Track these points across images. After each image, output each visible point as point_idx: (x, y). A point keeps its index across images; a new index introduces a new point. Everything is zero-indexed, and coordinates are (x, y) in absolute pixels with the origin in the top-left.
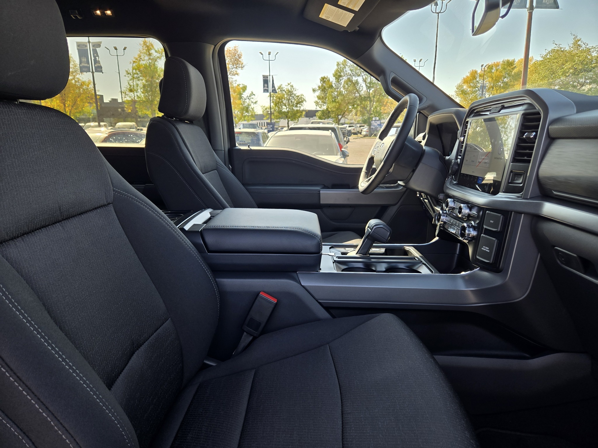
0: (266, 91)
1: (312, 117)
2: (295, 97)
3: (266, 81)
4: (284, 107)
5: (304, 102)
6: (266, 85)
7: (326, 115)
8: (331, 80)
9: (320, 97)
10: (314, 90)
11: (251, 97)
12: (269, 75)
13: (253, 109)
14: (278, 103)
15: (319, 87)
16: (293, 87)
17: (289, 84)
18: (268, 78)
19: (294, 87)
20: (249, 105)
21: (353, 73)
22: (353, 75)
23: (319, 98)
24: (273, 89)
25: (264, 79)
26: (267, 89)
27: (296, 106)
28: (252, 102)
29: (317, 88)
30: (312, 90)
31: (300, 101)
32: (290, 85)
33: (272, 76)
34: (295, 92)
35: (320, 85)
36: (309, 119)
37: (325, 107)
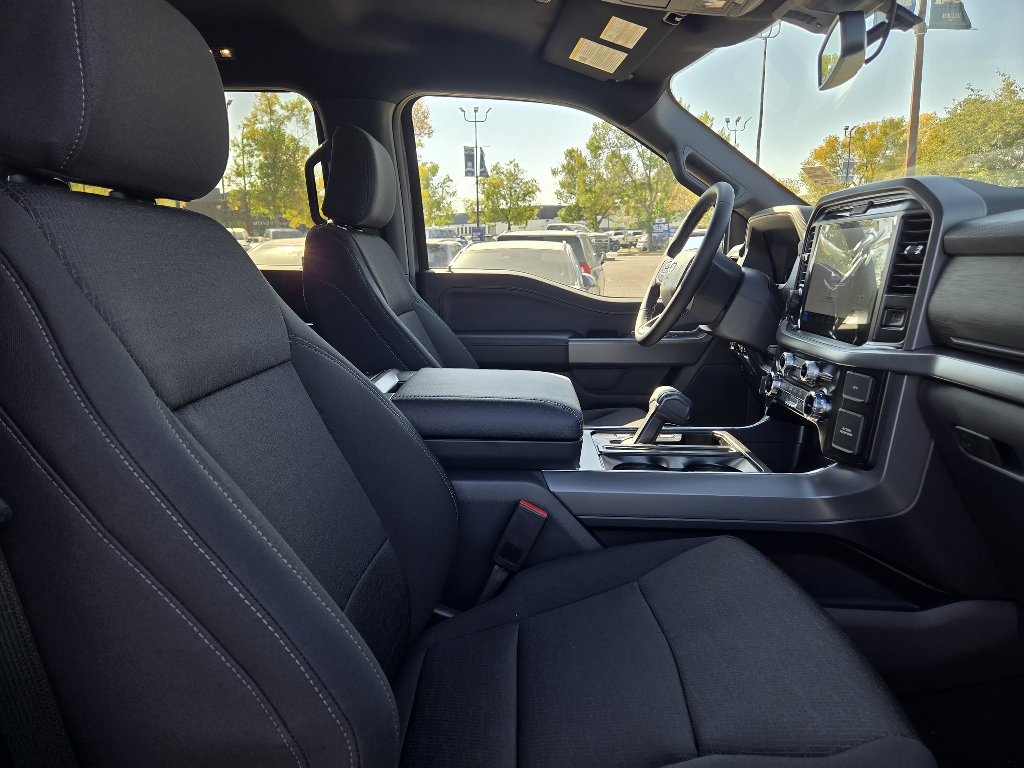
0: (469, 173)
1: (553, 219)
2: (521, 184)
3: (469, 157)
4: (502, 201)
5: (538, 193)
6: (470, 164)
7: (575, 214)
8: (584, 155)
9: (564, 183)
10: (555, 173)
11: (446, 185)
12: (475, 146)
13: (449, 205)
14: (493, 193)
15: (563, 167)
16: (518, 167)
17: (511, 163)
18: (473, 151)
19: (520, 168)
20: (443, 198)
21: (621, 143)
22: (622, 147)
23: (563, 185)
24: (481, 170)
25: (466, 153)
26: (471, 170)
27: (524, 200)
28: (448, 193)
29: (561, 169)
30: (551, 172)
31: (530, 192)
32: (513, 164)
33: (481, 148)
34: (521, 177)
35: (565, 163)
36: (548, 221)
37: (573, 202)
